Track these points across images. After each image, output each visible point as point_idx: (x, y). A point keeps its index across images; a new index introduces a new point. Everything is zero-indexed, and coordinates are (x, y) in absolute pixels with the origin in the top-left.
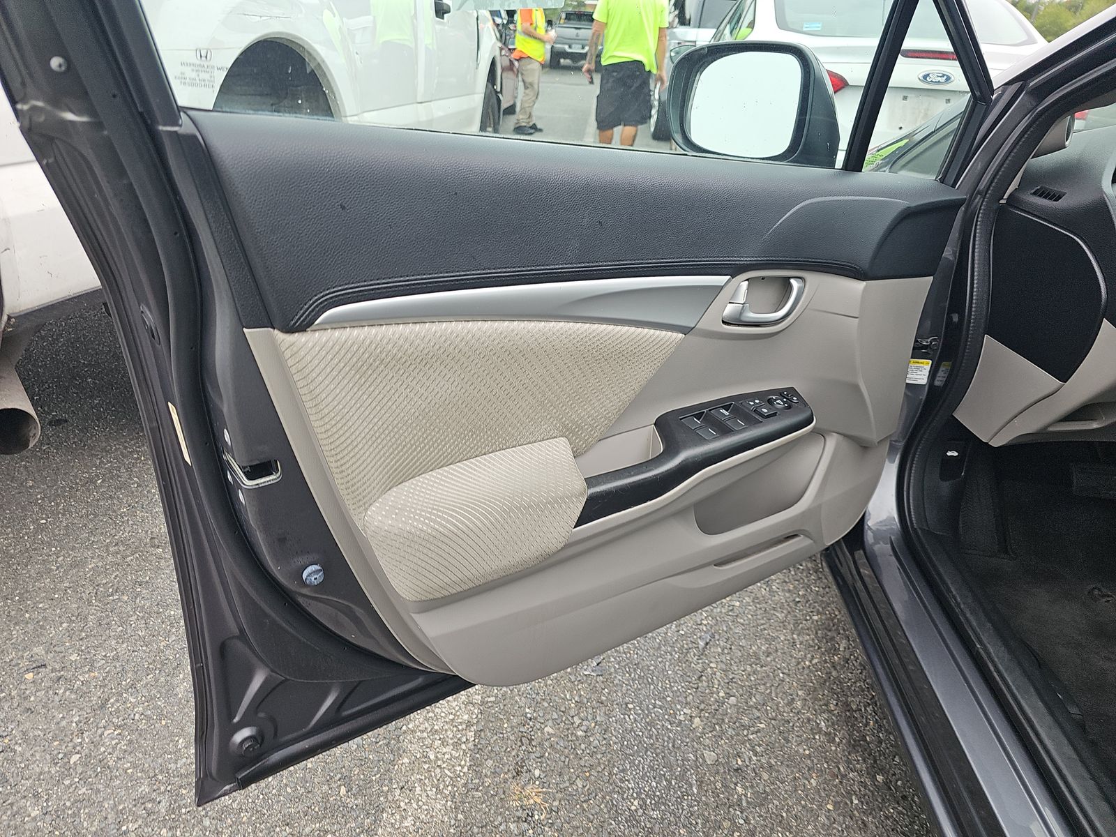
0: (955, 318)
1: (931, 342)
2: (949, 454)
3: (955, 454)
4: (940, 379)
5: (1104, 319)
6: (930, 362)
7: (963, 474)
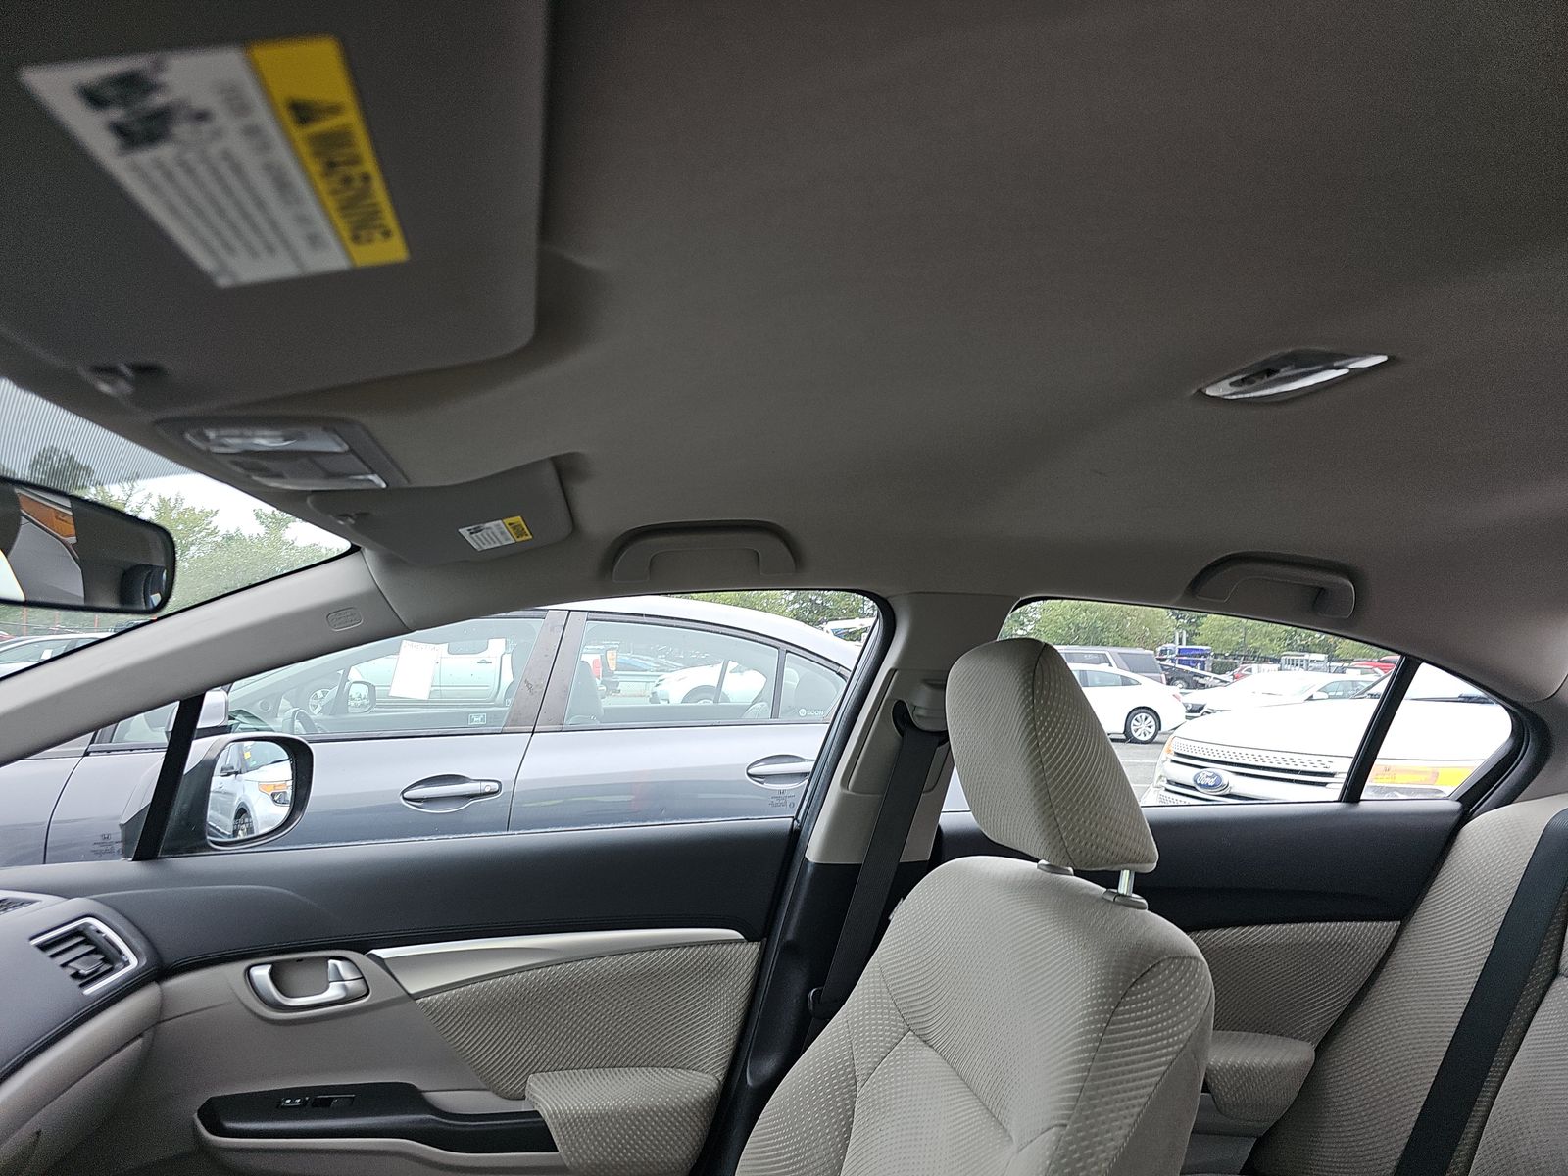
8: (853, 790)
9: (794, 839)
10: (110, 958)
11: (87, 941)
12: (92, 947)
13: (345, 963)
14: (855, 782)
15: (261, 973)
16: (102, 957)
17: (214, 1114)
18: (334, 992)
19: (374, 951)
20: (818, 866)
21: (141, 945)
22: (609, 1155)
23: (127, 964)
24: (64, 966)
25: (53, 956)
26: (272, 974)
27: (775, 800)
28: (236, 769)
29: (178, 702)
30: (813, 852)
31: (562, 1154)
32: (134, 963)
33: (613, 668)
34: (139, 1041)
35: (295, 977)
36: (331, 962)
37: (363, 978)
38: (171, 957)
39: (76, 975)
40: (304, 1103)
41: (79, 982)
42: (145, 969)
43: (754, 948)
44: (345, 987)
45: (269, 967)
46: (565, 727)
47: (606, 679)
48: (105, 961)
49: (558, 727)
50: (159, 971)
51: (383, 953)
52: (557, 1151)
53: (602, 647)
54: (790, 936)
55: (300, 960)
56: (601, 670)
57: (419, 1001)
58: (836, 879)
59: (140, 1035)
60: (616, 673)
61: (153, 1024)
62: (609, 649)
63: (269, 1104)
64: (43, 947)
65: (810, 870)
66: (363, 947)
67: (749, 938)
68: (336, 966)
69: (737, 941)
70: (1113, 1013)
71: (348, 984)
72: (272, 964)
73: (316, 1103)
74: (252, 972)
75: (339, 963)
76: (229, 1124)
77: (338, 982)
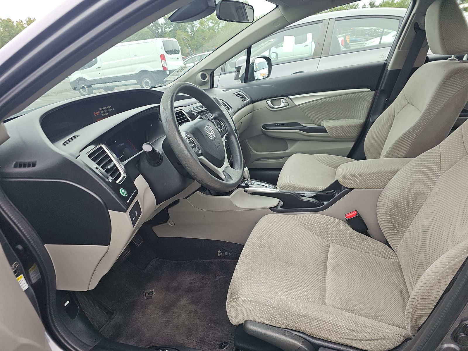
0: (20, 247)
1: (15, 267)
2: (66, 305)
3: (68, 302)
4: (34, 278)
5: (109, 210)
6: (22, 275)
7: (78, 307)
8: (401, 50)
9: (385, 65)
10: (245, 99)
11: (241, 96)
12: (241, 97)
13: (284, 100)
14: (402, 47)
15: (269, 102)
16: (243, 98)
17: (264, 127)
18: (282, 105)
19: (289, 97)
20: (391, 71)
21: (248, 97)
22: (339, 134)
23: (247, 100)
25: (238, 97)
26: (271, 102)
27: (381, 57)
29: (247, 49)
30: (389, 68)
32: (248, 100)
33: (348, 42)
34: (251, 113)
35: (275, 102)
36: (281, 99)
37: (287, 102)
38: (254, 100)
41: (243, 101)
42: (250, 101)
43: (373, 92)
44: (284, 104)
45: (270, 101)
46: (329, 55)
47: (346, 46)
49: (327, 55)
50: (252, 102)
51: (291, 97)
52: (328, 133)
53: (344, 35)
54: (382, 88)
55: (275, 99)
56: (344, 43)
57: (298, 106)
58: (395, 73)
60: (349, 44)
61: (252, 111)
62: (347, 35)
63: (274, 125)
64: (236, 95)
65: (388, 72)
66: (286, 96)
67: (372, 91)
68: (282, 100)
69: (369, 91)
70: (446, 81)
71: (285, 103)
72: (271, 100)
73: (281, 125)
74: (268, 102)
75: (282, 99)
76: (268, 128)
77: (283, 103)
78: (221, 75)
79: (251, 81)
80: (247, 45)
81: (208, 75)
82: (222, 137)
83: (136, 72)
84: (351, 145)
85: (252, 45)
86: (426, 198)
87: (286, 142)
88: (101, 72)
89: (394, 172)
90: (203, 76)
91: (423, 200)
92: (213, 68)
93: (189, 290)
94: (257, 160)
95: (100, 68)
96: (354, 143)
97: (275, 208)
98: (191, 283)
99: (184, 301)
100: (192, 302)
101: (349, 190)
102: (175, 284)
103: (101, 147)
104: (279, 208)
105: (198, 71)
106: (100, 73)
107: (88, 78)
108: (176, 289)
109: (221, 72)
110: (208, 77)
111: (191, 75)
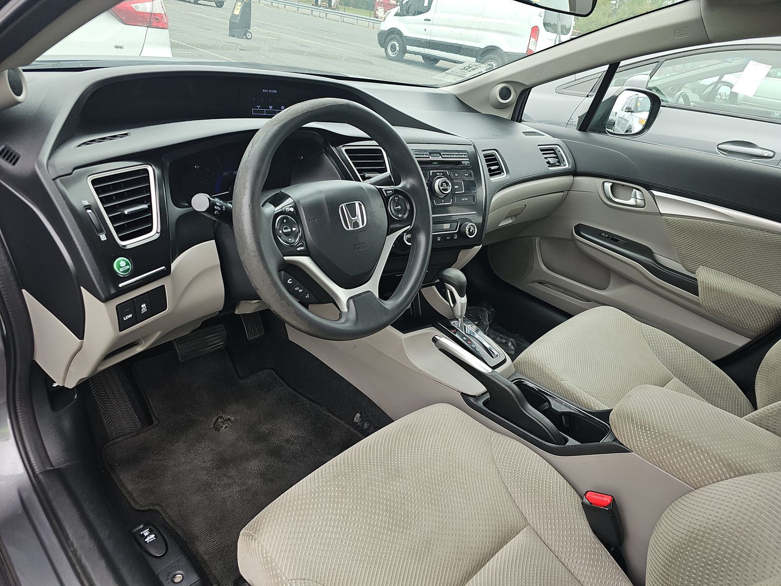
5: (82, 286)
7: (76, 396)
11: (555, 153)
12: (555, 156)
13: (640, 192)
15: (608, 185)
16: (558, 160)
17: (579, 229)
18: (632, 201)
19: (652, 191)
21: (571, 161)
23: (565, 165)
24: (546, 158)
25: (543, 154)
26: (611, 187)
28: (632, 110)
29: (609, 65)
31: (700, 299)
32: (567, 166)
35: (620, 191)
36: (634, 190)
37: (644, 200)
38: (579, 169)
39: (548, 163)
40: (609, 237)
41: (548, 165)
42: (570, 169)
44: (636, 201)
45: (611, 184)
48: (559, 162)
50: (575, 173)
51: (656, 193)
52: (698, 296)
55: (623, 185)
57: (663, 217)
59: (563, 192)
61: (567, 190)
63: (598, 233)
64: (542, 150)
66: (648, 187)
68: (635, 192)
71: (638, 200)
72: (613, 183)
73: (613, 239)
74: (606, 184)
75: (637, 191)
76: (582, 233)
77: (635, 198)
78: (588, 96)
79: (593, 131)
80: (612, 57)
81: (516, 92)
82: (390, 231)
83: (482, 45)
84: (740, 342)
85: (623, 60)
86: (763, 577)
87: (610, 274)
88: (429, 28)
89: (738, 471)
90: (505, 93)
91: (754, 576)
92: (528, 82)
93: (275, 452)
94: (540, 283)
95: (430, 20)
96: (748, 340)
97: (472, 399)
98: (287, 441)
99: (254, 465)
100: (263, 475)
101: (618, 448)
102: (265, 428)
103: (146, 169)
104: (480, 403)
105: (500, 79)
106: (425, 30)
107: (406, 33)
108: (261, 438)
109: (590, 92)
110: (513, 97)
111: (484, 83)
